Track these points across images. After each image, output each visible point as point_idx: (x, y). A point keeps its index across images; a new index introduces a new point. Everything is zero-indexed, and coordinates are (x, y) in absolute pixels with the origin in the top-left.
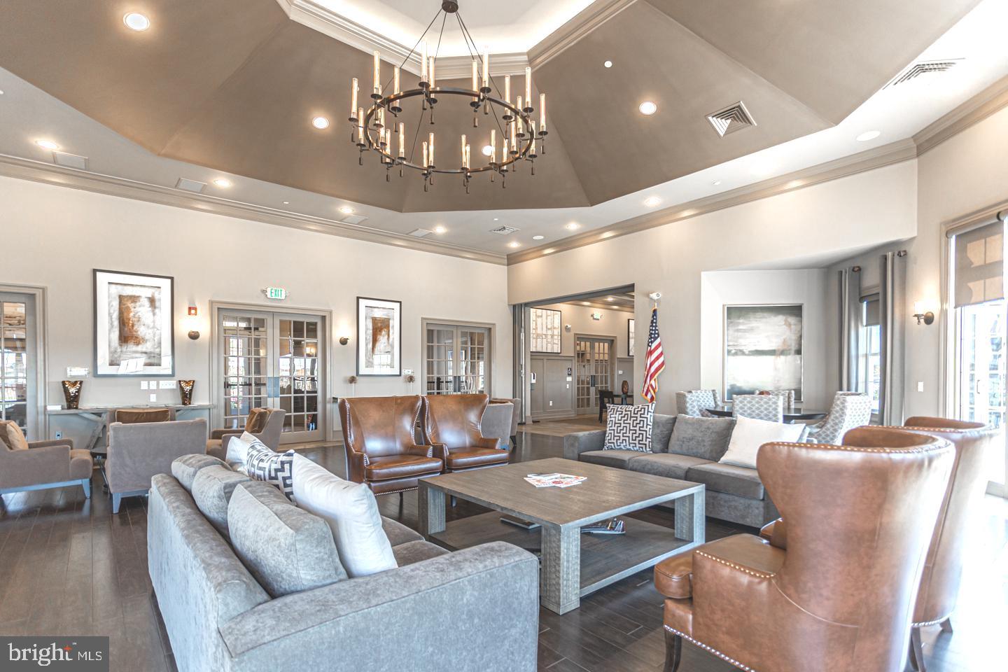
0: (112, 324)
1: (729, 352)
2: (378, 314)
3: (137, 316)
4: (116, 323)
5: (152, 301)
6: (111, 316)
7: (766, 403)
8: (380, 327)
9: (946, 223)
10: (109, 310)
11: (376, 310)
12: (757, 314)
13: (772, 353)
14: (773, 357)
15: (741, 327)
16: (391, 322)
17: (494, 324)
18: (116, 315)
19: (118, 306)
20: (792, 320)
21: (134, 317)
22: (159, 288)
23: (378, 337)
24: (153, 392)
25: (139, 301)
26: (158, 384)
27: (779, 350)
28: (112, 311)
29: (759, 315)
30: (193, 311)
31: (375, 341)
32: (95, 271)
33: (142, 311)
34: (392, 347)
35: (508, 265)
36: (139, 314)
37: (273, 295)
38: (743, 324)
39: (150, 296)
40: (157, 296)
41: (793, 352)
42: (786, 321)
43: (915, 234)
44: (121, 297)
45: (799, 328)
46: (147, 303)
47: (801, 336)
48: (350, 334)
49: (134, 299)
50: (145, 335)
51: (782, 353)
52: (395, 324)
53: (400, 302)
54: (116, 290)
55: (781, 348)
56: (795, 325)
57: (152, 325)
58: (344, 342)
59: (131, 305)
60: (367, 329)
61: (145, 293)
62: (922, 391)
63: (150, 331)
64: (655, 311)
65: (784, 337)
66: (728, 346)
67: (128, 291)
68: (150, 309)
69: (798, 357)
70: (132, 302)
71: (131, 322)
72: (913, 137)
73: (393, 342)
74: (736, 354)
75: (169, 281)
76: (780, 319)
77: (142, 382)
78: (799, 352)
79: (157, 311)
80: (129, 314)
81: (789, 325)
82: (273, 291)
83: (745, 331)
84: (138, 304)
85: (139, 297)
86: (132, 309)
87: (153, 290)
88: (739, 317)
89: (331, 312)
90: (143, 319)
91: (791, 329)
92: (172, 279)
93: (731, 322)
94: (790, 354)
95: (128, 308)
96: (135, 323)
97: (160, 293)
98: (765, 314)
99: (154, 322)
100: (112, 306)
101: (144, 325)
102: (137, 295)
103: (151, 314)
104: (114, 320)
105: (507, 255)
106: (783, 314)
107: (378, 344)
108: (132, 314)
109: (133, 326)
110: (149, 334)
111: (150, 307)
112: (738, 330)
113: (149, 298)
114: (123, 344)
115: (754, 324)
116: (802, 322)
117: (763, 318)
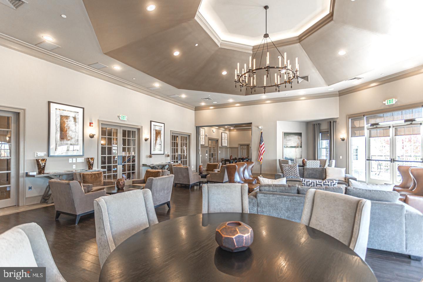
0: (57, 130)
1: (284, 146)
2: (157, 128)
3: (68, 126)
4: (59, 129)
5: (75, 118)
6: (57, 126)
7: (316, 163)
8: (158, 133)
9: (348, 115)
10: (56, 122)
11: (157, 126)
13: (295, 147)
14: (295, 148)
15: (287, 139)
16: (161, 131)
17: (191, 134)
18: (59, 125)
19: (60, 121)
20: (300, 137)
21: (67, 126)
22: (78, 112)
23: (157, 138)
24: (74, 164)
25: (69, 119)
26: (76, 160)
28: (57, 123)
29: (292, 135)
30: (92, 125)
31: (156, 140)
32: (49, 103)
33: (70, 123)
34: (161, 142)
35: (195, 111)
36: (69, 125)
37: (122, 118)
38: (288, 138)
39: (74, 116)
40: (77, 117)
41: (300, 147)
42: (298, 137)
43: (339, 117)
44: (61, 116)
45: (301, 140)
46: (72, 120)
47: (302, 142)
48: (148, 137)
49: (67, 117)
50: (71, 136)
51: (297, 147)
52: (162, 132)
53: (164, 124)
54: (59, 113)
55: (297, 146)
57: (74, 131)
58: (146, 140)
59: (66, 120)
60: (154, 135)
61: (72, 115)
62: (341, 158)
63: (74, 133)
64: (262, 133)
65: (298, 142)
66: (284, 145)
67: (65, 114)
68: (74, 123)
69: (301, 148)
70: (66, 119)
71: (65, 129)
72: (338, 91)
73: (162, 140)
74: (286, 147)
75: (82, 109)
76: (296, 137)
77: (70, 159)
78: (301, 147)
79: (77, 124)
80: (64, 125)
81: (299, 139)
82: (122, 117)
83: (288, 140)
84: (69, 120)
85: (69, 116)
86: (66, 123)
87: (75, 113)
88: (287, 136)
89: (142, 127)
90: (71, 128)
92: (83, 108)
93: (285, 137)
95: (64, 122)
96: (67, 130)
97: (78, 115)
98: (293, 135)
99: (75, 129)
100: (57, 120)
101: (71, 131)
102: (68, 115)
103: (74, 125)
104: (58, 127)
105: (195, 107)
106: (298, 135)
107: (157, 141)
108: (66, 125)
109: (66, 131)
110: (73, 135)
111: (74, 122)
112: (287, 140)
113: (74, 117)
114: (62, 140)
115: (290, 138)
116: (302, 138)
117: (293, 136)
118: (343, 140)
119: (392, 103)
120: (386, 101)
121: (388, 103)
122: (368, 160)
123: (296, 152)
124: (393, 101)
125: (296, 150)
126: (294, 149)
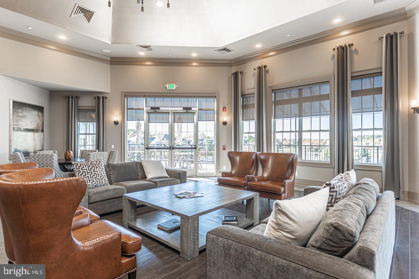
1: (13, 128)
9: (124, 92)
12: (27, 108)
13: (32, 130)
15: (20, 114)
20: (40, 114)
27: (35, 129)
29: (28, 109)
41: (40, 131)
42: (38, 114)
43: (110, 92)
45: (42, 119)
47: (43, 123)
51: (37, 131)
55: (36, 128)
56: (41, 117)
62: (113, 148)
65: (37, 122)
66: (13, 125)
69: (42, 133)
72: (111, 57)
74: (17, 130)
76: (35, 113)
78: (42, 131)
81: (39, 116)
83: (21, 117)
88: (19, 109)
91: (40, 119)
93: (15, 111)
94: (39, 132)
98: (30, 109)
106: (37, 110)
112: (18, 116)
115: (25, 114)
116: (43, 115)
117: (29, 111)
118: (116, 123)
119: (173, 89)
120: (168, 84)
121: (170, 87)
122: (147, 148)
123: (34, 139)
124: (173, 87)
125: (34, 135)
126: (31, 134)
